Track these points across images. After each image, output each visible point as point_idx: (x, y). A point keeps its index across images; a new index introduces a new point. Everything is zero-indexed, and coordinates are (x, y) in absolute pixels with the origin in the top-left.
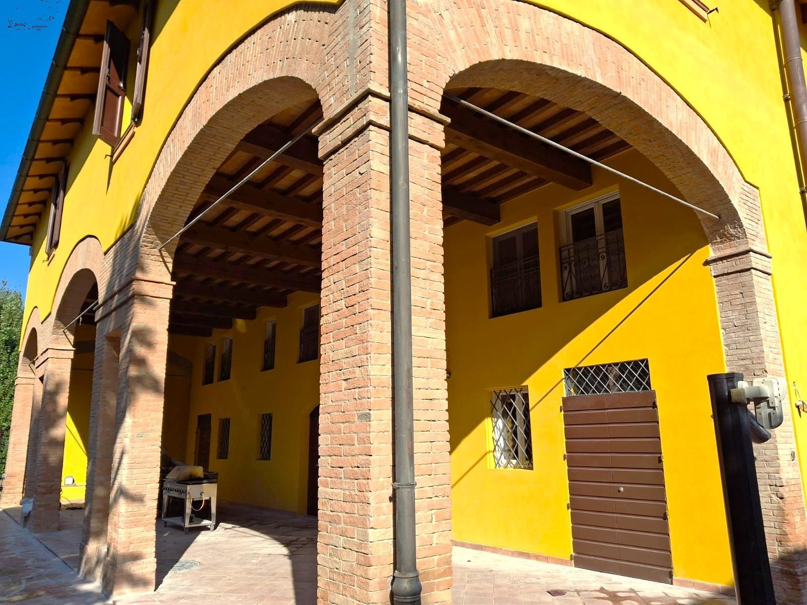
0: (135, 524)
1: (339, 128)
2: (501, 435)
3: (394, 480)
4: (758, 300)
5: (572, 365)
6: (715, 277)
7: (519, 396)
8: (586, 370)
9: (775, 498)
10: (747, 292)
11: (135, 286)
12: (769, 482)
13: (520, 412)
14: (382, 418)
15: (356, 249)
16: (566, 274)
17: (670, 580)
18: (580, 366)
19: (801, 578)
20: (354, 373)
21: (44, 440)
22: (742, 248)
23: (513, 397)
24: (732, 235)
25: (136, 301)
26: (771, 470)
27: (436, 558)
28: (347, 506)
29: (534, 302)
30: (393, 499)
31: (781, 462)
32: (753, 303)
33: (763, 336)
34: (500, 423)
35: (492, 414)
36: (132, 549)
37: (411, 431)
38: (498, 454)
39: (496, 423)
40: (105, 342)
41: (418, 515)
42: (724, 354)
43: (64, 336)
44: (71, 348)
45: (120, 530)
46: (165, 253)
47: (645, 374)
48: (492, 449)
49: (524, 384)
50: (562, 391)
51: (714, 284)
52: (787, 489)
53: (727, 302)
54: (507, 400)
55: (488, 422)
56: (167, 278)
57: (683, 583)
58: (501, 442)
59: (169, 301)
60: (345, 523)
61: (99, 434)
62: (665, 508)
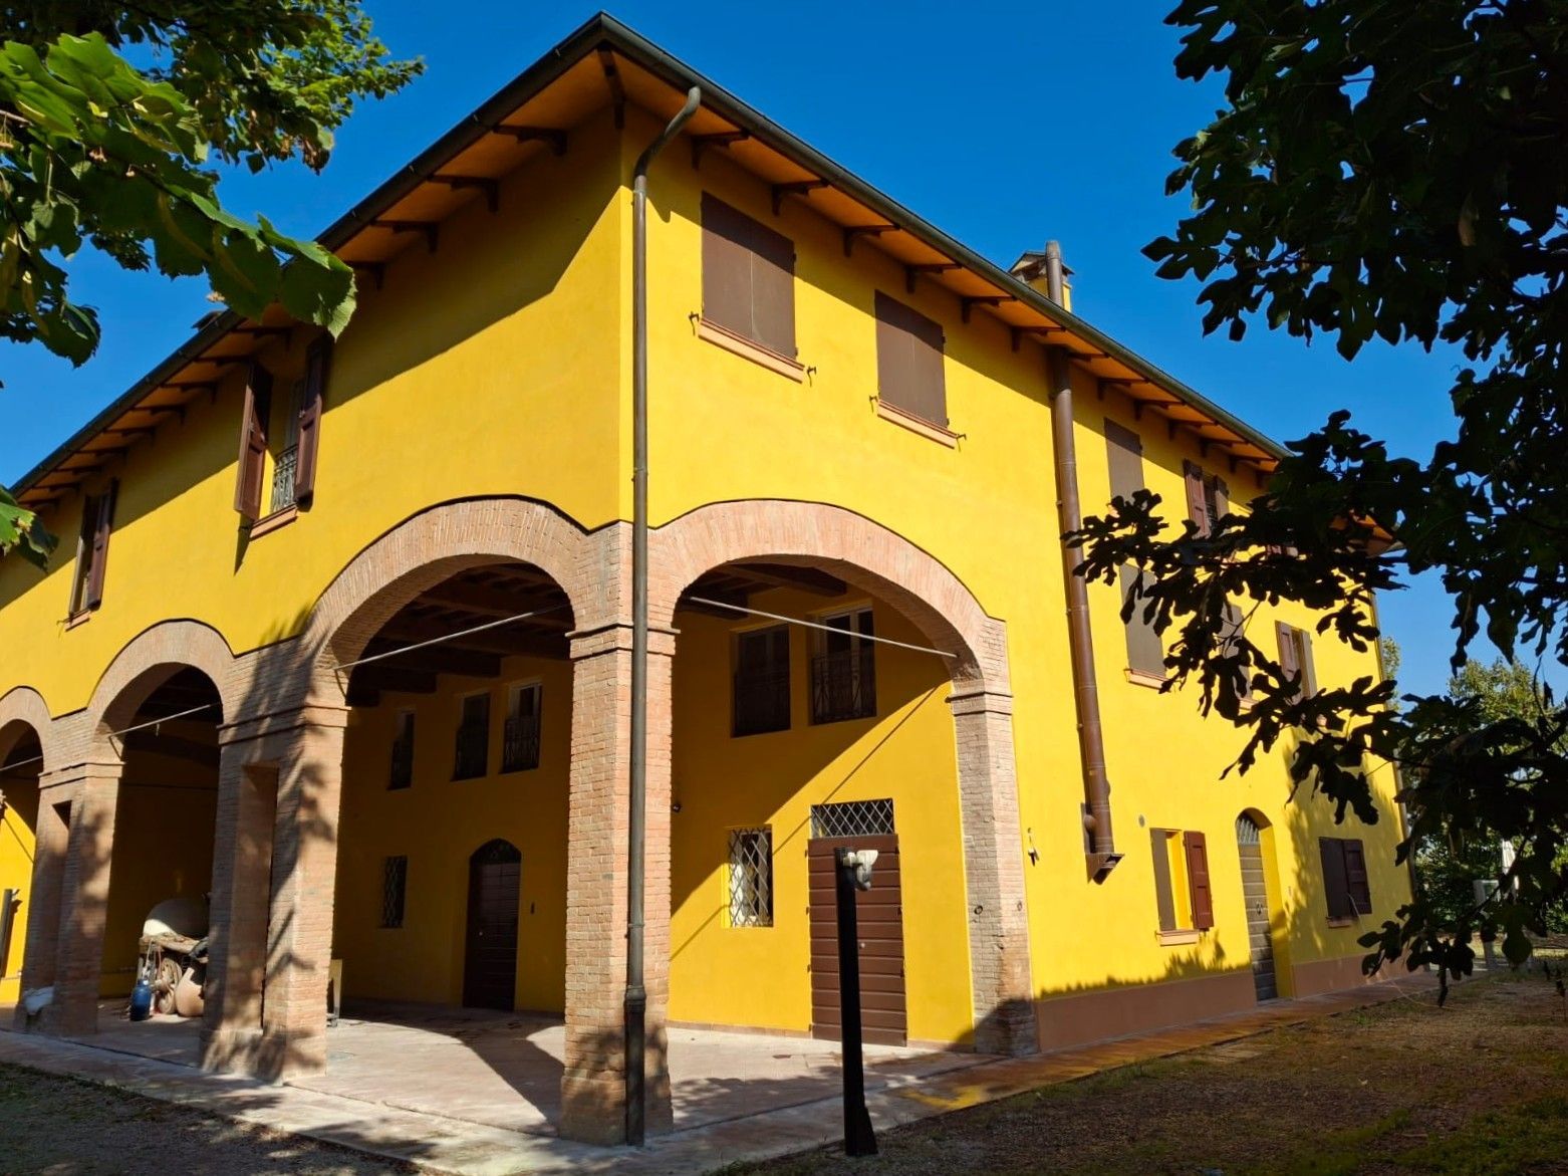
0: (305, 995)
1: (590, 641)
2: (739, 885)
3: (629, 921)
4: (991, 744)
5: (819, 802)
6: (956, 715)
7: (762, 836)
8: (833, 809)
9: (996, 948)
10: (981, 734)
11: (307, 714)
12: (991, 932)
13: (763, 858)
14: (621, 877)
15: (604, 744)
16: (818, 692)
17: (903, 1042)
18: (827, 803)
19: (1012, 1027)
20: (600, 842)
21: (77, 899)
22: (979, 690)
23: (756, 838)
24: (970, 675)
25: (307, 732)
26: (994, 920)
27: (657, 981)
28: (593, 943)
29: (781, 723)
30: (628, 936)
31: (1003, 912)
32: (986, 747)
33: (992, 782)
34: (739, 870)
35: (730, 860)
36: (303, 1024)
37: (643, 887)
38: (734, 910)
39: (734, 870)
40: (242, 774)
41: (645, 948)
42: (960, 798)
43: (109, 744)
44: (117, 760)
45: (289, 1002)
46: (341, 673)
47: (889, 816)
48: (728, 903)
49: (768, 822)
50: (808, 832)
51: (954, 723)
52: (1007, 939)
53: (964, 744)
54: (748, 841)
55: (724, 869)
56: (341, 702)
57: (915, 1044)
58: (740, 895)
59: (342, 730)
60: (591, 955)
61: (233, 891)
62: (902, 964)
